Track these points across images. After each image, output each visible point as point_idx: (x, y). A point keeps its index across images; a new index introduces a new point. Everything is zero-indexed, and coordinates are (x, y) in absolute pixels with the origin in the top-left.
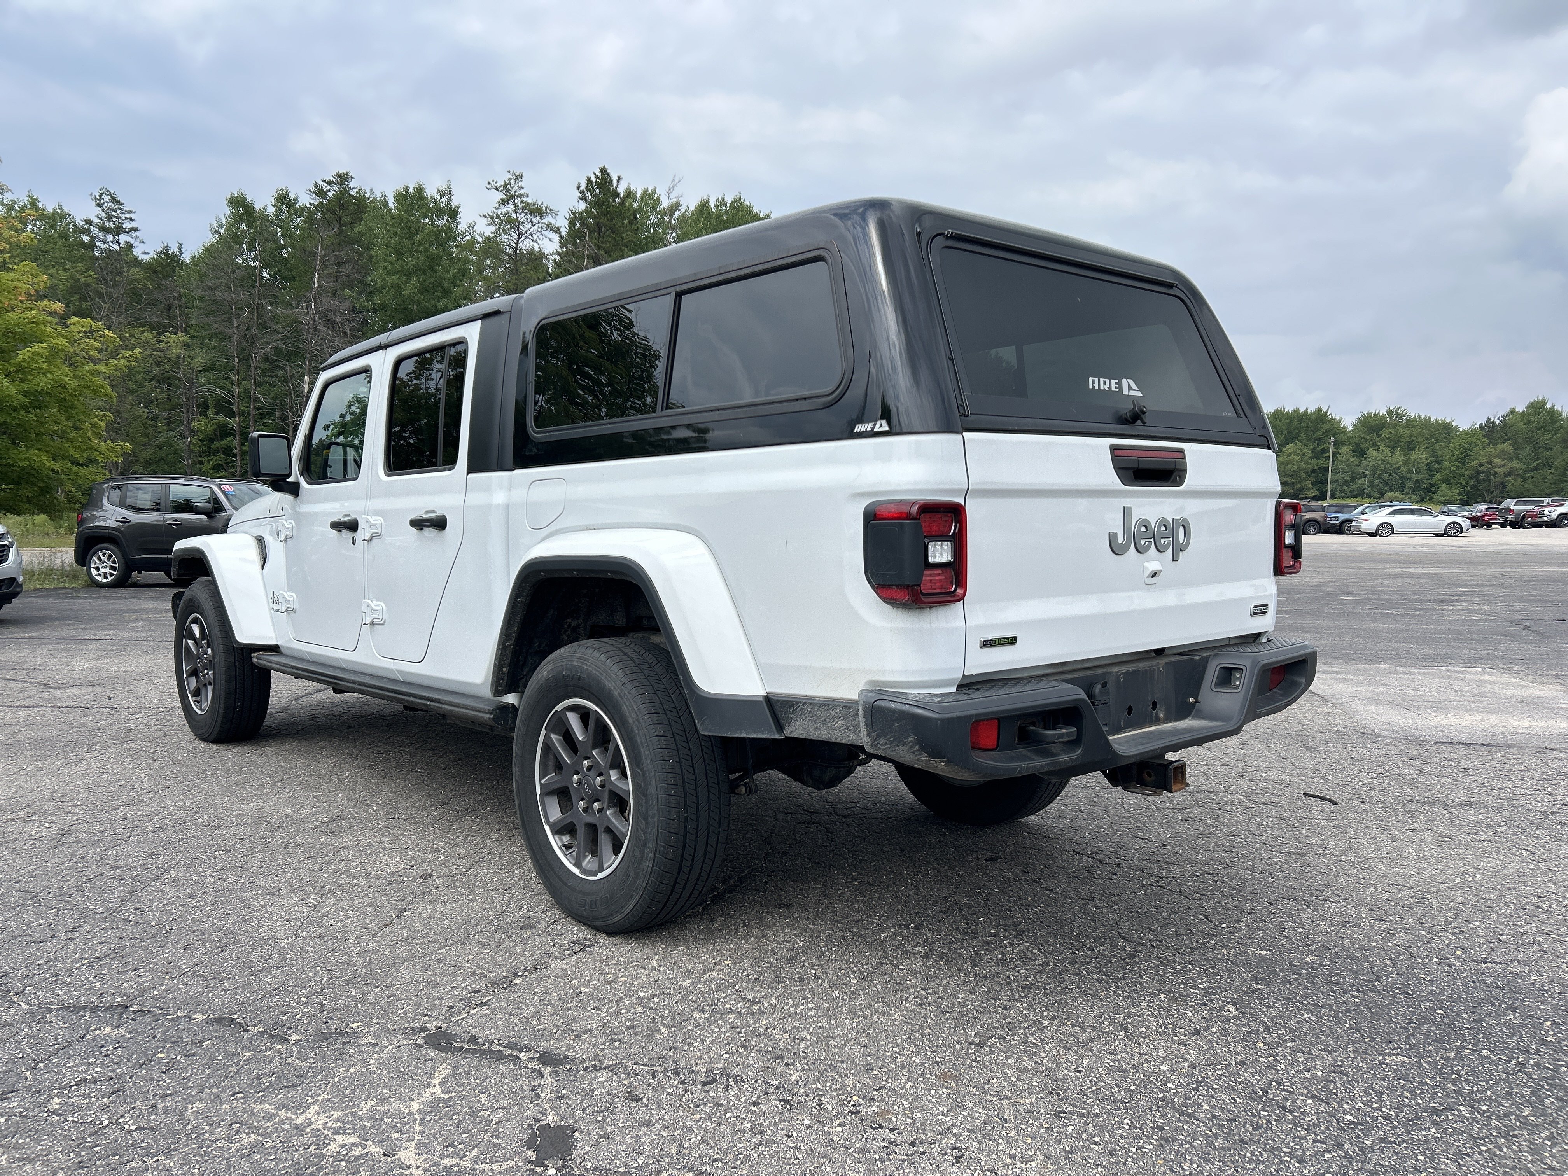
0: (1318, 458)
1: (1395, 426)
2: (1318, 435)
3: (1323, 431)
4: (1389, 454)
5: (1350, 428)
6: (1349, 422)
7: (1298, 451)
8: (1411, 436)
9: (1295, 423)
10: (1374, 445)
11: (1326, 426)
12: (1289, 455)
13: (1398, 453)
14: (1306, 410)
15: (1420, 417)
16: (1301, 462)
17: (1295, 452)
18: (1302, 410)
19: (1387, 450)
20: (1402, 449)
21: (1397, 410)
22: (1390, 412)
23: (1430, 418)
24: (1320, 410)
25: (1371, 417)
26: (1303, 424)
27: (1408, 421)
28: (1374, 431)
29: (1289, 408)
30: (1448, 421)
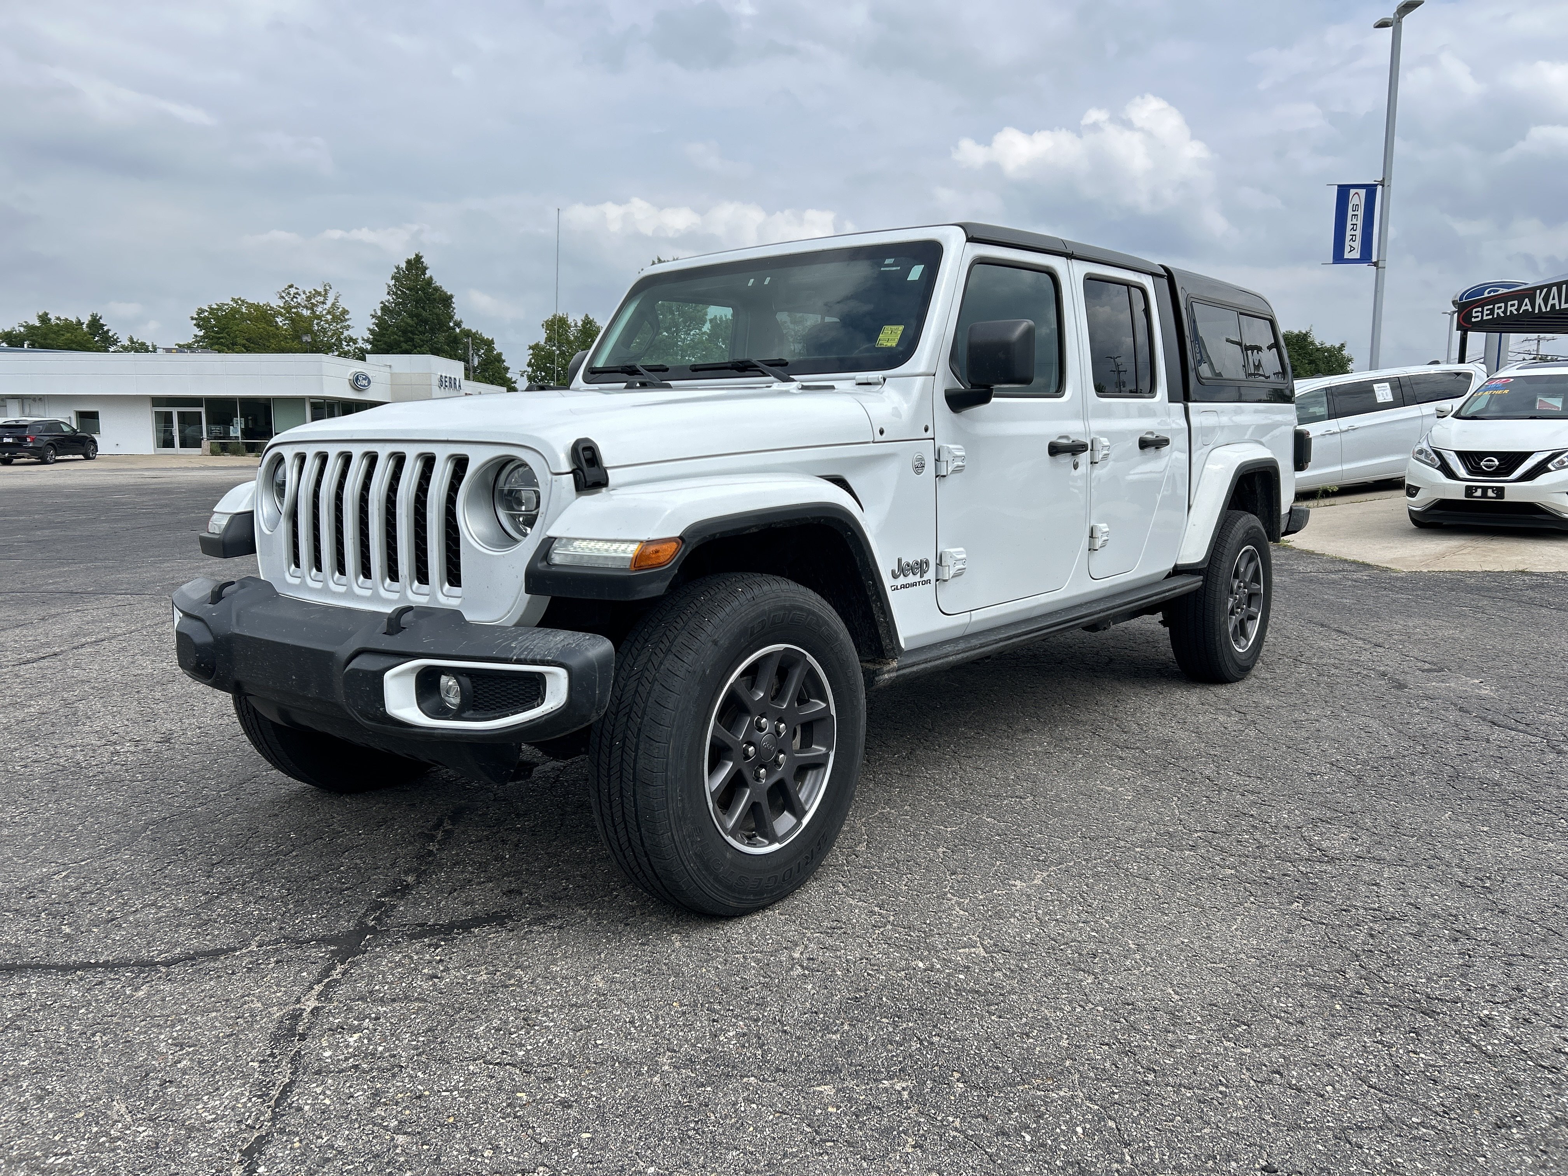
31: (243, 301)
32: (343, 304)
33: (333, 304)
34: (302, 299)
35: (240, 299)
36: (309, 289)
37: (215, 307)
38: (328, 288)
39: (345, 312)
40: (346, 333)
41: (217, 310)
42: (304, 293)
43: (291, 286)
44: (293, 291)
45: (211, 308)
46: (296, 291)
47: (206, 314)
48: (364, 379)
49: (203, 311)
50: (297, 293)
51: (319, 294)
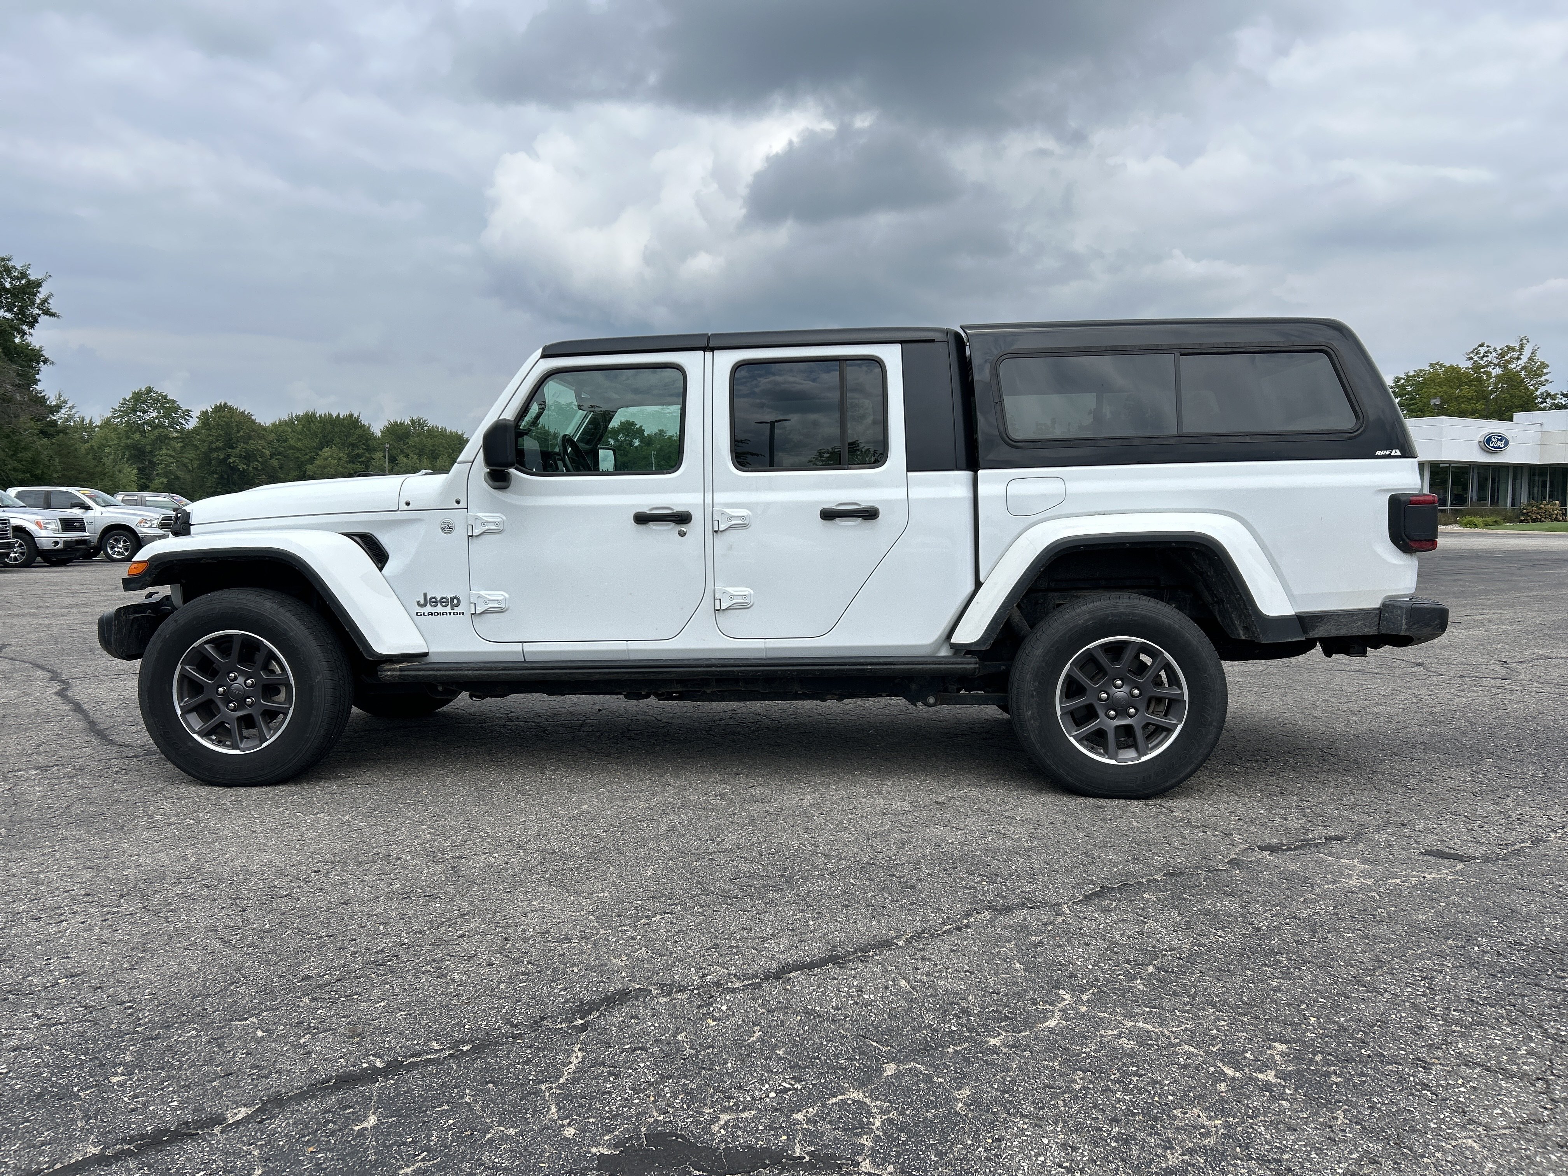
0: (354, 463)
1: (419, 435)
2: (351, 440)
3: (355, 436)
4: (418, 461)
5: (379, 434)
6: (377, 429)
7: (335, 455)
8: (433, 446)
9: (329, 427)
10: (402, 452)
11: (358, 432)
12: (326, 459)
13: (425, 460)
14: (339, 415)
15: (437, 428)
16: (338, 466)
17: (331, 456)
18: (334, 415)
19: (416, 457)
20: (428, 457)
21: (419, 420)
22: (413, 422)
23: (446, 430)
24: (351, 415)
25: (397, 425)
26: (336, 429)
27: (429, 431)
28: (401, 439)
29: (321, 412)
30: (460, 433)
31: (1441, 365)
32: (1540, 357)
33: (1530, 359)
34: (1493, 357)
35: (1437, 364)
36: (1500, 346)
37: (1412, 373)
38: (1524, 341)
39: (1544, 365)
40: (1542, 389)
41: (1414, 376)
42: (1495, 350)
43: (1482, 345)
44: (1482, 350)
45: (1407, 376)
46: (1487, 349)
47: (1402, 381)
48: (1498, 440)
49: (1399, 380)
50: (1488, 352)
51: (1513, 349)
